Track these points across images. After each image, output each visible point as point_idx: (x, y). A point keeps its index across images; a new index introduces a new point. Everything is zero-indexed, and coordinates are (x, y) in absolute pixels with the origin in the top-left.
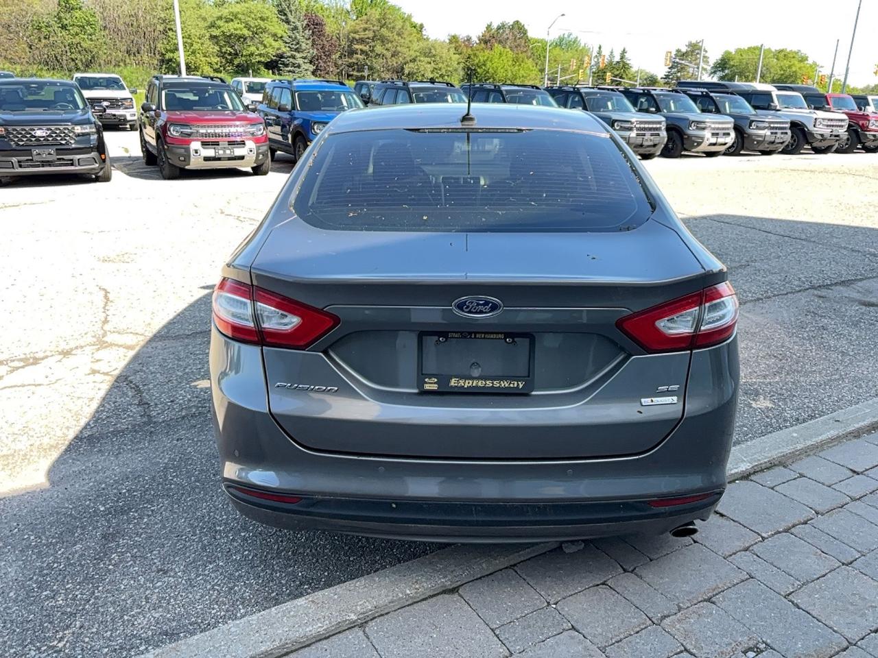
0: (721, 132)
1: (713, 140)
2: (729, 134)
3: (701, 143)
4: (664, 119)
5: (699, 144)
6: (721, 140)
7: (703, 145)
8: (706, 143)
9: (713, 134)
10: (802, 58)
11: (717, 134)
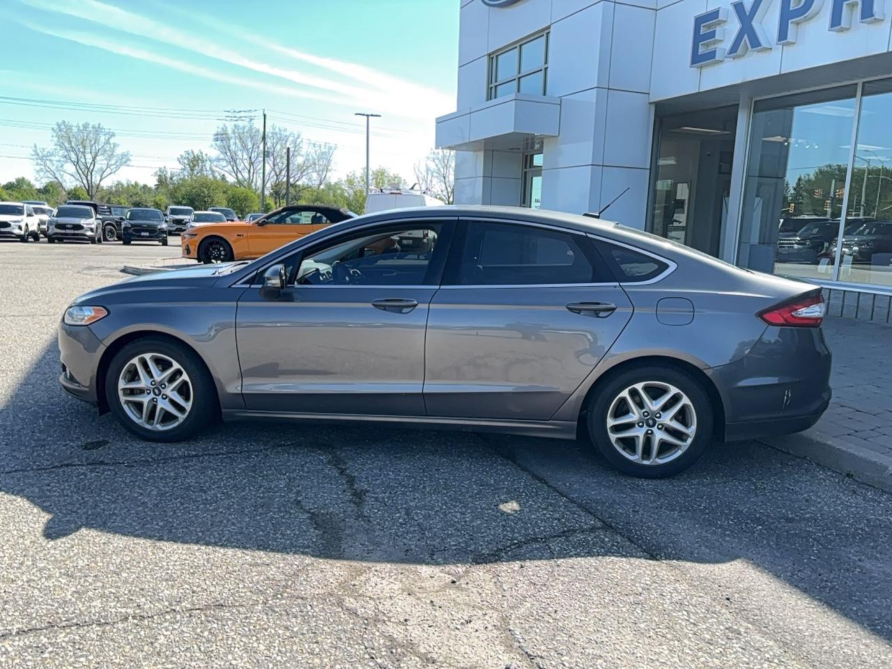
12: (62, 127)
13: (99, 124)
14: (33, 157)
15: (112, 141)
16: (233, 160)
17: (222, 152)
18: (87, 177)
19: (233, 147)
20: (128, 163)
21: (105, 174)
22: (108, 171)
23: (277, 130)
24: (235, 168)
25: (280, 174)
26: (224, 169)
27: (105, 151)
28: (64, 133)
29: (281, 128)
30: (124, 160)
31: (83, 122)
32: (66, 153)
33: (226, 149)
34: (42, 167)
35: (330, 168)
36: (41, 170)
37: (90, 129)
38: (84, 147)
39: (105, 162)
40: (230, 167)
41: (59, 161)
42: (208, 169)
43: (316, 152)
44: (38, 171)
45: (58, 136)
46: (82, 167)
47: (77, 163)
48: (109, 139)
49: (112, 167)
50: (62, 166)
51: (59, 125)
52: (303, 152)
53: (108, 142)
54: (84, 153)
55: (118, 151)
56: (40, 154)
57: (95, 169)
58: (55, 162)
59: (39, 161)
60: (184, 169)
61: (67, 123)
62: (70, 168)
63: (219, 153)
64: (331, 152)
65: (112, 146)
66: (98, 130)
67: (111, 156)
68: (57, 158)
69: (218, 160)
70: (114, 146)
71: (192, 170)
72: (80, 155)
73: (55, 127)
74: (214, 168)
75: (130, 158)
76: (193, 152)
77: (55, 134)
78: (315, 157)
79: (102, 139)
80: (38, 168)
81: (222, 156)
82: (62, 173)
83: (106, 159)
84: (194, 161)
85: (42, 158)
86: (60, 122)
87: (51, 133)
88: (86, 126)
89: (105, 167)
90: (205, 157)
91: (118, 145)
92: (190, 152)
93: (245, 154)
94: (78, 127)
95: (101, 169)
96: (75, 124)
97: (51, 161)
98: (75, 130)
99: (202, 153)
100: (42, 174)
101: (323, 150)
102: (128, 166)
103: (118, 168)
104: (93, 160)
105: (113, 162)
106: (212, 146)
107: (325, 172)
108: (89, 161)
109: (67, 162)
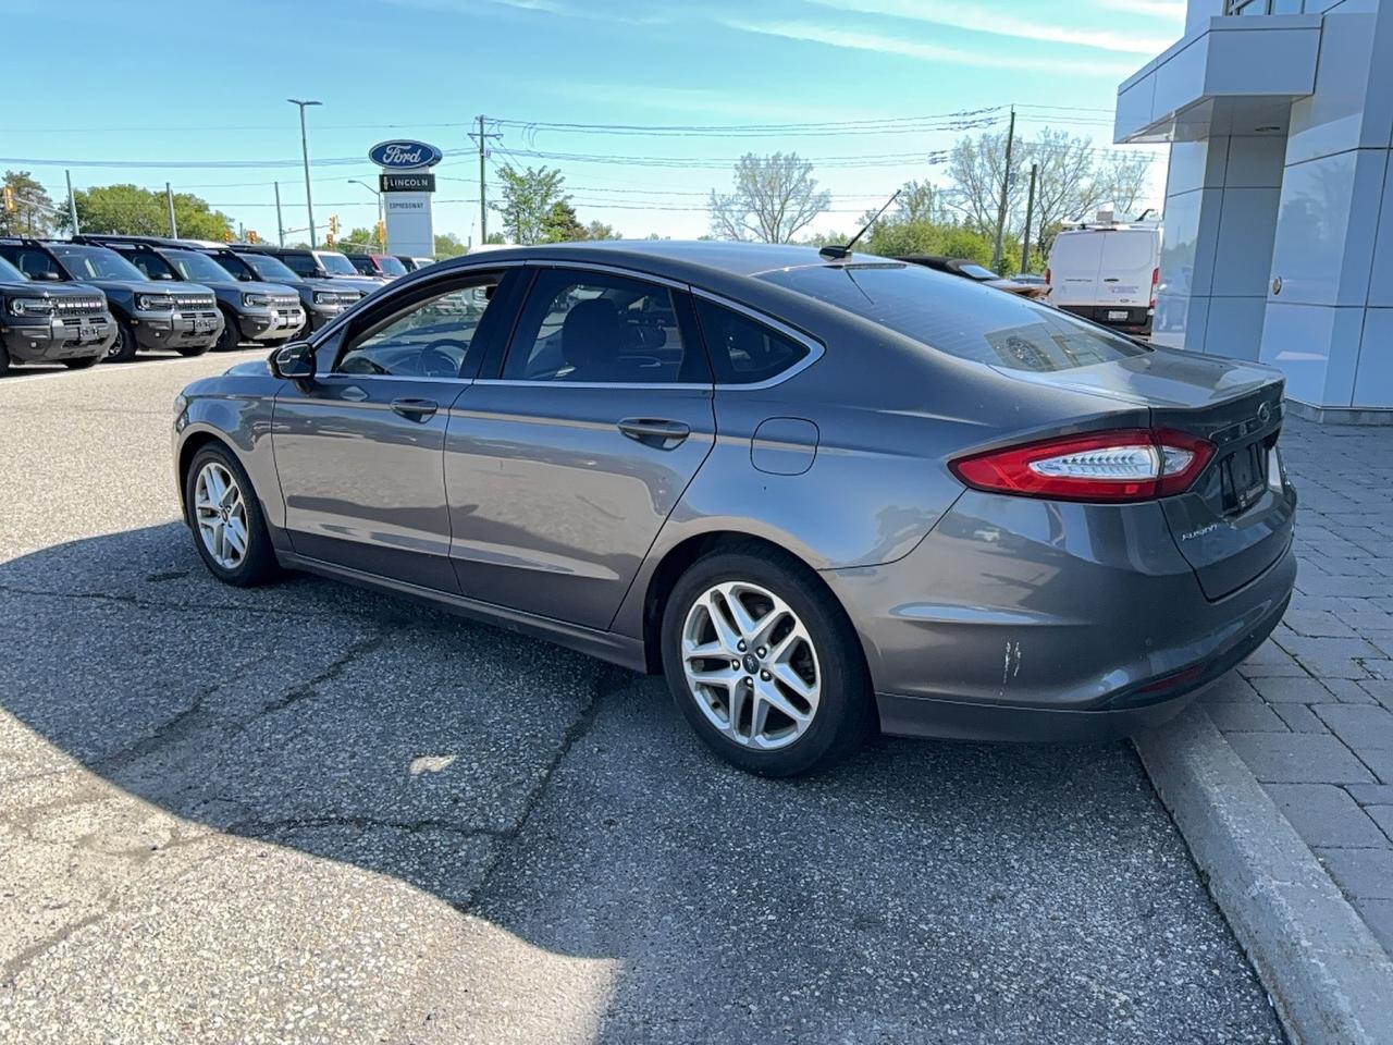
0: (289, 309)
1: (282, 321)
2: (298, 312)
3: (268, 325)
4: (213, 292)
5: (265, 327)
6: (292, 321)
7: (270, 328)
8: (273, 326)
9: (280, 312)
10: (200, 206)
11: (285, 312)
12: (748, 162)
13: (794, 154)
14: (711, 208)
15: (809, 176)
16: (976, 192)
17: (961, 181)
18: (772, 231)
19: (978, 172)
20: (827, 206)
21: (797, 224)
22: (801, 220)
23: (1052, 137)
24: (978, 205)
25: (1049, 209)
26: (961, 206)
27: (799, 191)
28: (749, 169)
29: (1058, 132)
30: (822, 203)
31: (774, 153)
32: (750, 199)
33: (965, 174)
34: (720, 220)
35: (1137, 194)
36: (718, 225)
37: (782, 162)
38: (772, 190)
39: (798, 208)
40: (970, 203)
41: (740, 211)
42: (937, 208)
43: (1117, 168)
44: (714, 227)
45: (742, 176)
46: (768, 217)
47: (761, 213)
48: (804, 174)
49: (805, 215)
50: (743, 217)
51: (744, 160)
52: (1093, 169)
53: (802, 179)
54: (771, 197)
55: (817, 191)
56: (719, 203)
57: (784, 219)
58: (735, 213)
59: (717, 213)
60: (902, 211)
61: (753, 156)
62: (753, 220)
63: (956, 182)
64: (1143, 165)
65: (809, 183)
66: (791, 162)
67: (806, 199)
68: (739, 207)
69: (953, 192)
70: (812, 184)
71: (913, 212)
72: (767, 200)
73: (739, 163)
74: (947, 207)
75: (831, 199)
76: (915, 184)
77: (738, 174)
78: (1114, 176)
79: (796, 175)
80: (715, 222)
81: (959, 187)
82: (742, 227)
83: (799, 204)
84: (920, 197)
85: (719, 207)
86: (745, 155)
87: (732, 172)
88: (776, 158)
89: (796, 214)
90: (933, 190)
91: (817, 182)
92: (912, 184)
93: (995, 182)
94: (767, 160)
95: (792, 218)
96: (763, 157)
97: (731, 211)
98: (763, 163)
99: (928, 184)
100: (718, 230)
101: (1129, 163)
102: (827, 211)
103: (813, 215)
104: (782, 207)
105: (807, 207)
106: (946, 171)
107: (1128, 203)
108: (777, 207)
109: (749, 211)
